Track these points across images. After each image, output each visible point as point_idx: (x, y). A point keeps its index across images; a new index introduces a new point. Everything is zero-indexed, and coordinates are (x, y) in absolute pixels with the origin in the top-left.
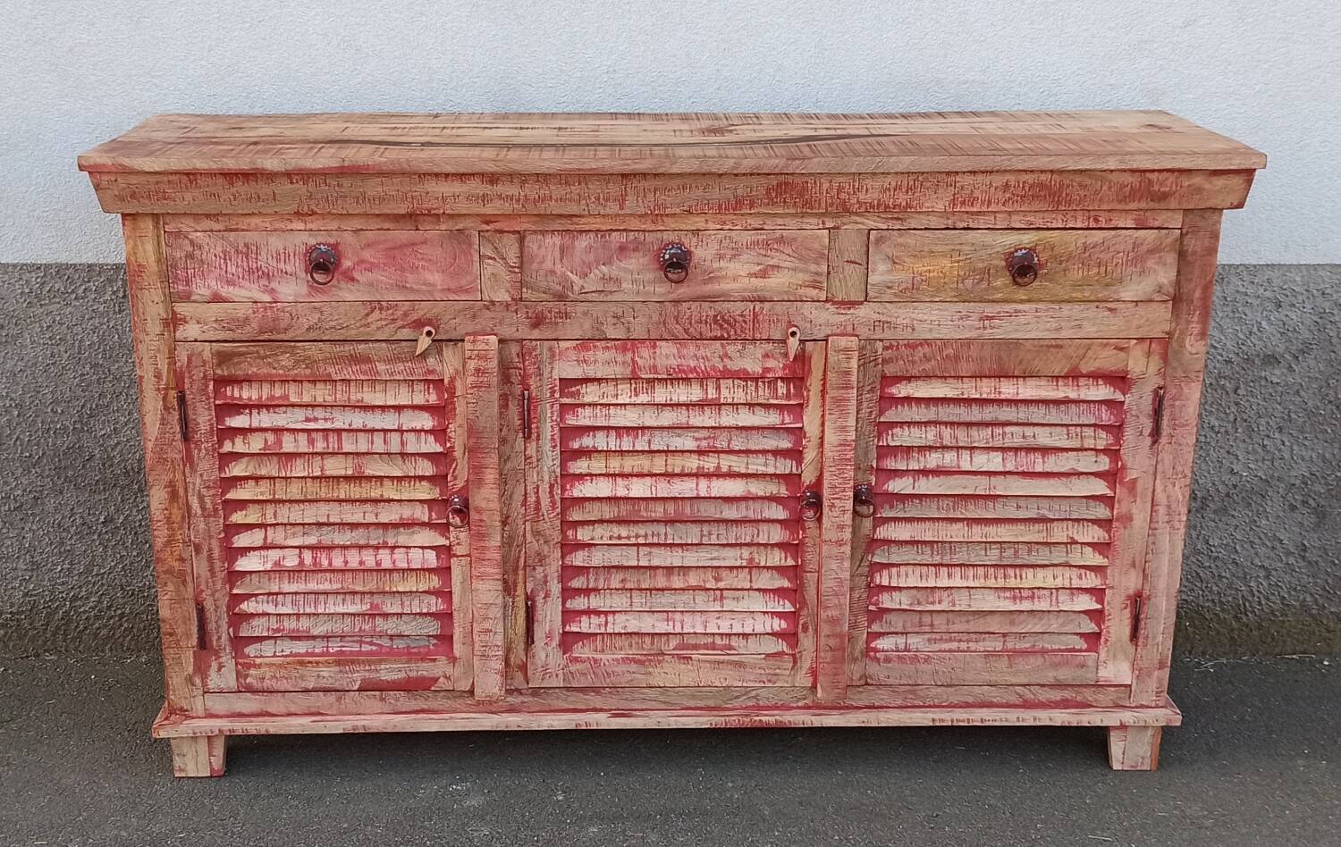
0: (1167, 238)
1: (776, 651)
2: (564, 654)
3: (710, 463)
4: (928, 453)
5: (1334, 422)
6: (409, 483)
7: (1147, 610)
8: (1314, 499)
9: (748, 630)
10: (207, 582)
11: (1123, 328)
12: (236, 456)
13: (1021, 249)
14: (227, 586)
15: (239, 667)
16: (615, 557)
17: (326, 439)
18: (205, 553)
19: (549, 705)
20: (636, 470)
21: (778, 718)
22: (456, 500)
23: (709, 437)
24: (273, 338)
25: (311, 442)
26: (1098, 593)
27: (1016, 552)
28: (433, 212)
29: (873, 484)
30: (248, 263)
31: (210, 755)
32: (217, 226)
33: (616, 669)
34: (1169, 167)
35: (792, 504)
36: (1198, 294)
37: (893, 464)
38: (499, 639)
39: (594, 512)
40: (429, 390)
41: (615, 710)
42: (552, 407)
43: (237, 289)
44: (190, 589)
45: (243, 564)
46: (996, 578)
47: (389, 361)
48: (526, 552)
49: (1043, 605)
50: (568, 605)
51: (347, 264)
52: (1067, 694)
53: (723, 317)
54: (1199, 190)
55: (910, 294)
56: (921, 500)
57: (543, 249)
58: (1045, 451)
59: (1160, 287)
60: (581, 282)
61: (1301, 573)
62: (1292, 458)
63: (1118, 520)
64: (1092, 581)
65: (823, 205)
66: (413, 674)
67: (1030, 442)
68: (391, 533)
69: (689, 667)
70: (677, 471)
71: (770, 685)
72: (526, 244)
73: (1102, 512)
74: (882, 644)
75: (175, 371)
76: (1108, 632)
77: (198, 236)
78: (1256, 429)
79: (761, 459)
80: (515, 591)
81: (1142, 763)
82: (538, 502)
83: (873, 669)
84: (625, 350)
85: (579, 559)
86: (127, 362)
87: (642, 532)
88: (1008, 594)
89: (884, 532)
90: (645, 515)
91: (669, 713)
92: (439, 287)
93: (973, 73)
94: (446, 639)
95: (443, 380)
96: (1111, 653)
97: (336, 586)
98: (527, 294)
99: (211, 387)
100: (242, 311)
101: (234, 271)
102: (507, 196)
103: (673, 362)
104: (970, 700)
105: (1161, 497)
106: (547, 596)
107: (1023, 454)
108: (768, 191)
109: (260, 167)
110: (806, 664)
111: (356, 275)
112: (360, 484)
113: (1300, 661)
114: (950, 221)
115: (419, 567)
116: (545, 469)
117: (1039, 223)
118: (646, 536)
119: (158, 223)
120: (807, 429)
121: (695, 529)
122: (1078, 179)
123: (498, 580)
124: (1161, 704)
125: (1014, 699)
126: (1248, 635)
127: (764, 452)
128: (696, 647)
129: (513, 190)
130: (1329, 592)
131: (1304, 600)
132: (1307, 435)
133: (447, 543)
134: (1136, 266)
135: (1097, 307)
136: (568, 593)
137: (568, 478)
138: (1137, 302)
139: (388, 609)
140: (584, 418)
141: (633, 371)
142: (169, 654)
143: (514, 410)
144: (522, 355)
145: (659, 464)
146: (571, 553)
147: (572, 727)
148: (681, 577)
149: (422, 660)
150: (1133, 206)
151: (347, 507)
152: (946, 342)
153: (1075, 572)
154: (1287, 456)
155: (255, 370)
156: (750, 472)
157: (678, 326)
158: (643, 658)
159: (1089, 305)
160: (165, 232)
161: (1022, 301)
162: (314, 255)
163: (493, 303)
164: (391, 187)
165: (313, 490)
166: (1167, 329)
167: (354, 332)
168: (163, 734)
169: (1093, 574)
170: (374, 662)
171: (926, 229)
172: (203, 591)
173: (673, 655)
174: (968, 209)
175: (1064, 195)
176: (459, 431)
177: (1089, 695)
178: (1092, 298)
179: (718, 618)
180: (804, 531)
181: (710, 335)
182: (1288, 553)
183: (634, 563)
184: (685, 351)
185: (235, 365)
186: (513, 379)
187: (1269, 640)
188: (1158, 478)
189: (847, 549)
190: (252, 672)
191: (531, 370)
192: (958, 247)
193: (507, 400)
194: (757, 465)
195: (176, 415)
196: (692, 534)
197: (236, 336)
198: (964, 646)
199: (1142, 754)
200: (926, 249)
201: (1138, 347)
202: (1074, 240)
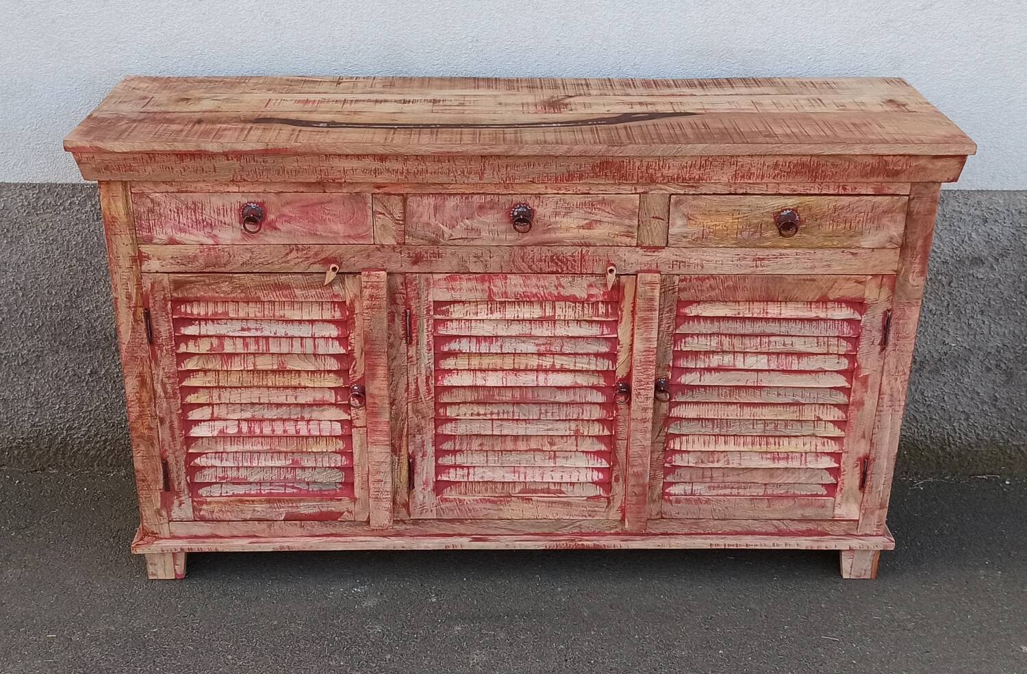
0: (898, 202)
1: (595, 495)
2: (437, 496)
3: (547, 362)
4: (711, 356)
5: (1023, 307)
6: (320, 374)
7: (872, 468)
8: (1005, 363)
9: (574, 480)
10: (169, 445)
11: (863, 267)
12: (190, 355)
13: (786, 210)
14: (185, 447)
15: (195, 503)
16: (476, 428)
17: (257, 343)
18: (167, 424)
19: (426, 532)
20: (491, 367)
21: (595, 542)
22: (356, 388)
23: (547, 343)
24: (215, 270)
25: (246, 345)
26: (836, 456)
27: (776, 426)
28: (336, 181)
29: (670, 378)
30: (195, 215)
31: (175, 564)
32: (171, 189)
33: (475, 506)
34: (901, 153)
35: (608, 391)
36: (920, 243)
37: (685, 363)
38: (388, 487)
39: (459, 396)
40: (334, 307)
41: (475, 535)
42: (428, 322)
43: (187, 235)
44: (157, 449)
45: (196, 432)
46: (760, 445)
47: (304, 288)
48: (408, 425)
49: (795, 464)
50: (440, 462)
51: (271, 217)
52: (811, 526)
53: (558, 257)
54: (924, 169)
55: (701, 241)
56: (705, 389)
57: (421, 207)
58: (800, 355)
59: (891, 238)
60: (450, 231)
61: (992, 417)
62: (990, 333)
63: (853, 404)
64: (832, 447)
65: (635, 178)
66: (324, 510)
67: (789, 348)
68: (307, 410)
69: (530, 505)
70: (522, 367)
71: (590, 518)
72: (408, 203)
73: (841, 398)
74: (673, 490)
75: (142, 294)
76: (843, 483)
77: (157, 196)
78: (963, 312)
79: (585, 359)
80: (400, 451)
81: (865, 574)
82: (417, 389)
83: (666, 507)
84: (483, 281)
85: (448, 429)
86: (104, 257)
87: (495, 411)
88: (769, 456)
89: (676, 412)
90: (497, 398)
91: (514, 538)
92: (342, 235)
93: (756, 44)
94: (349, 485)
95: (345, 301)
96: (845, 497)
97: (266, 447)
98: (409, 240)
99: (169, 306)
100: (192, 251)
101: (185, 222)
102: (393, 170)
103: (520, 290)
104: (739, 529)
105: (886, 388)
106: (424, 455)
107: (784, 356)
108: (593, 168)
109: (203, 149)
110: (617, 504)
111: (278, 225)
112: (283, 375)
113: (988, 480)
114: (732, 188)
115: (329, 434)
116: (423, 365)
117: (801, 190)
118: (498, 414)
119: (126, 187)
120: (620, 338)
121: (535, 409)
122: (831, 161)
123: (387, 445)
124: (880, 533)
125: (771, 529)
126: (950, 461)
127: (588, 354)
128: (535, 491)
129: (397, 166)
130: (1013, 431)
131: (994, 436)
132: (1002, 317)
133: (349, 418)
134: (873, 223)
135: (843, 252)
136: (439, 453)
137: (439, 372)
138: (873, 249)
139: (305, 463)
140: (452, 329)
141: (490, 296)
142: (143, 494)
143: (399, 322)
144: (405, 284)
145: (508, 363)
146: (442, 425)
147: (443, 548)
148: (525, 442)
149: (331, 500)
150: (872, 179)
151: (274, 391)
152: (727, 277)
153: (819, 441)
154: (986, 331)
155: (202, 293)
156: (577, 369)
157: (524, 263)
158: (496, 499)
159: (837, 250)
160: (132, 193)
161: (786, 248)
162: (246, 211)
163: (383, 246)
164: (305, 164)
165: (247, 379)
166: (896, 269)
167: (277, 267)
168: (139, 551)
169: (833, 442)
170: (295, 501)
171: (714, 194)
172: (166, 451)
173: (518, 497)
174: (746, 181)
175: (820, 172)
176: (358, 338)
177: (827, 527)
178: (839, 246)
179: (552, 471)
180: (617, 410)
181: (547, 270)
182: (983, 402)
183: (490, 433)
184: (529, 282)
185: (187, 290)
186: (398, 301)
187: (966, 464)
188: (885, 374)
189: (649, 425)
190: (204, 507)
191: (412, 294)
192: (738, 208)
193: (394, 316)
194: (582, 364)
195: (143, 325)
196: (533, 413)
197: (188, 269)
198: (735, 492)
199: (864, 568)
200: (713, 209)
201: (873, 281)
202: (827, 203)
